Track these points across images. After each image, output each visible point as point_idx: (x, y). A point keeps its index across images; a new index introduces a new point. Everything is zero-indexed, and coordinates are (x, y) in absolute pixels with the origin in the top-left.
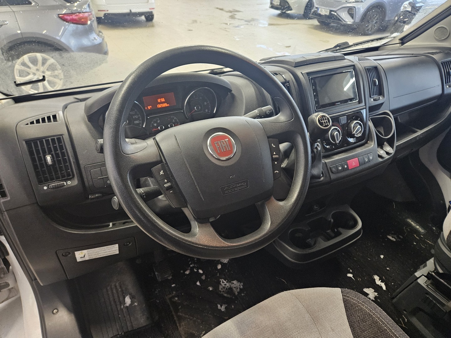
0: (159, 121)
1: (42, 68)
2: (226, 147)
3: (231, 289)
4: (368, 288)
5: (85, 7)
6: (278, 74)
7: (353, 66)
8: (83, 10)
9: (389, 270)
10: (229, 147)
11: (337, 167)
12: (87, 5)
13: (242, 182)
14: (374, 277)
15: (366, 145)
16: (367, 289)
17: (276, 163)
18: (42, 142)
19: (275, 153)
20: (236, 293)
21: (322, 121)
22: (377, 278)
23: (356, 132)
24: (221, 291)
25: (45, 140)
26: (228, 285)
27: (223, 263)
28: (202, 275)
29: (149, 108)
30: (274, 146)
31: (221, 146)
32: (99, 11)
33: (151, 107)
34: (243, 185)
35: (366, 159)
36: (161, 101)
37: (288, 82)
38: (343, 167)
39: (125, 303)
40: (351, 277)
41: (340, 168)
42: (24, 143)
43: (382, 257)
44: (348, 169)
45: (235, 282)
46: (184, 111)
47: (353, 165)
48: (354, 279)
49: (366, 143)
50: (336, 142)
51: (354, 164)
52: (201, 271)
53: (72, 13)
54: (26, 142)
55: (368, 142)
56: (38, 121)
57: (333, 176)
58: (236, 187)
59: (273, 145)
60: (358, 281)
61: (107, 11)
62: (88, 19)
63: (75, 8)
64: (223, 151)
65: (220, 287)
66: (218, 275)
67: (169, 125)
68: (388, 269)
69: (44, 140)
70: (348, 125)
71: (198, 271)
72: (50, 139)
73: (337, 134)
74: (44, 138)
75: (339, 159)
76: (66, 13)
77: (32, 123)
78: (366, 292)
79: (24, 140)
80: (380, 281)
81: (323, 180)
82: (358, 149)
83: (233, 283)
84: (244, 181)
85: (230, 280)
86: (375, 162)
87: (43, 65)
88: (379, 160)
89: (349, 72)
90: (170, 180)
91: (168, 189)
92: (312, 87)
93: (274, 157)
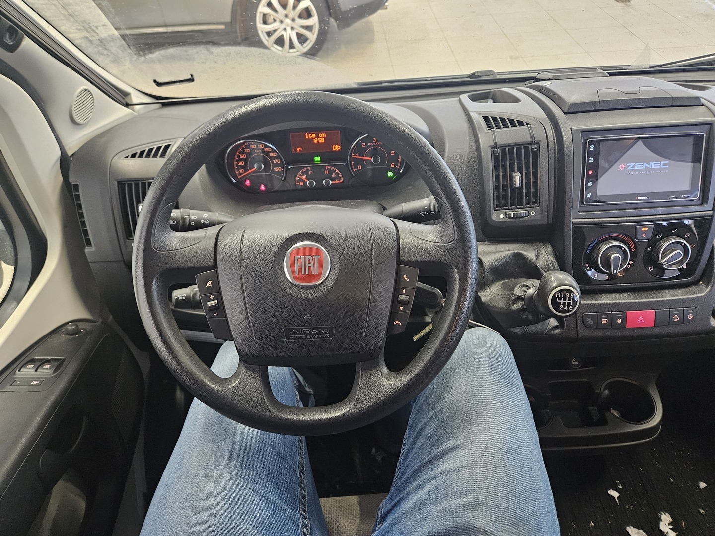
0: (310, 173)
1: (293, 12)
2: (312, 268)
4: (639, 528)
6: (523, 125)
7: (709, 126)
9: (702, 514)
10: (317, 270)
11: (598, 318)
13: (323, 328)
14: (661, 514)
15: (694, 288)
16: (635, 530)
17: (401, 308)
18: (137, 185)
19: (404, 292)
22: (666, 520)
23: (668, 261)
25: (142, 183)
29: (298, 151)
30: (408, 280)
31: (303, 266)
33: (301, 149)
34: (322, 333)
35: (676, 316)
36: (318, 141)
37: (538, 144)
38: (612, 319)
40: (614, 498)
41: (605, 321)
42: (116, 183)
43: (702, 485)
44: (623, 325)
46: (347, 164)
47: (639, 321)
48: (618, 502)
49: (695, 283)
50: (611, 272)
51: (641, 320)
54: (119, 182)
55: (701, 282)
56: (141, 154)
57: (583, 332)
58: (310, 333)
59: (405, 276)
60: (625, 509)
64: (303, 273)
67: (324, 181)
68: (702, 511)
69: (140, 182)
70: (654, 243)
72: (147, 182)
73: (616, 258)
74: (141, 179)
75: (608, 304)
77: (133, 156)
78: (630, 532)
79: (116, 180)
80: (671, 527)
81: (559, 334)
82: (665, 292)
84: (327, 328)
86: (698, 326)
87: (295, 8)
88: (710, 325)
89: (692, 138)
90: (219, 297)
91: (212, 309)
92: (588, 160)
93: (401, 297)
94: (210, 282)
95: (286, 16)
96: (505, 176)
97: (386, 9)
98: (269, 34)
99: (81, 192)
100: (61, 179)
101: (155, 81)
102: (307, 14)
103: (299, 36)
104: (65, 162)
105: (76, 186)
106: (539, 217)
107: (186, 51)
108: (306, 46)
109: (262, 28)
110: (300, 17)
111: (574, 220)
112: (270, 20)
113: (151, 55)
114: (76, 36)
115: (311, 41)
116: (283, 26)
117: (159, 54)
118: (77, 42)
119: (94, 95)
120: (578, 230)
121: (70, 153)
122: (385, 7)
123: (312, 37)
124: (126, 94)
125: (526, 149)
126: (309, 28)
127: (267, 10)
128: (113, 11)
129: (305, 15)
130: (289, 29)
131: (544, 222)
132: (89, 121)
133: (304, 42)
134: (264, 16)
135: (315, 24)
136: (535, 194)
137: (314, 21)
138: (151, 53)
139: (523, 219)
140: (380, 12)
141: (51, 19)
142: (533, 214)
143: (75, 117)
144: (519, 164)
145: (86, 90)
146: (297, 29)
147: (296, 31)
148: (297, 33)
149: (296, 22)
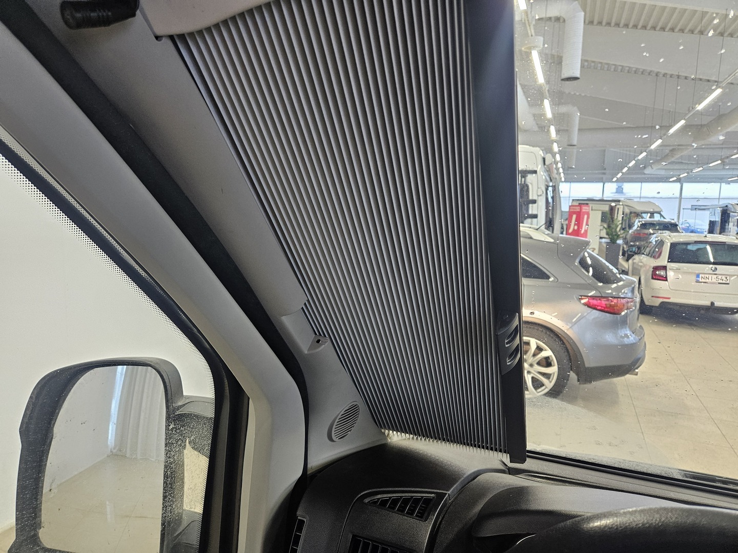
1: (532, 358)
5: (626, 292)
8: (620, 294)
12: (630, 288)
32: (652, 297)
42: (350, 536)
53: (602, 297)
54: (354, 536)
56: (394, 504)
61: (669, 298)
62: (626, 307)
63: (610, 291)
76: (594, 295)
77: (383, 503)
87: (534, 355)
97: (637, 374)
102: (547, 363)
103: (535, 380)
105: (301, 524)
108: (540, 391)
110: (539, 364)
115: (546, 388)
119: (360, 412)
122: (634, 373)
123: (549, 384)
126: (547, 376)
129: (545, 363)
133: (539, 388)
135: (554, 373)
137: (554, 370)
140: (628, 376)
143: (334, 433)
145: (356, 405)
146: (533, 374)
147: (532, 375)
148: (533, 378)
149: (534, 367)
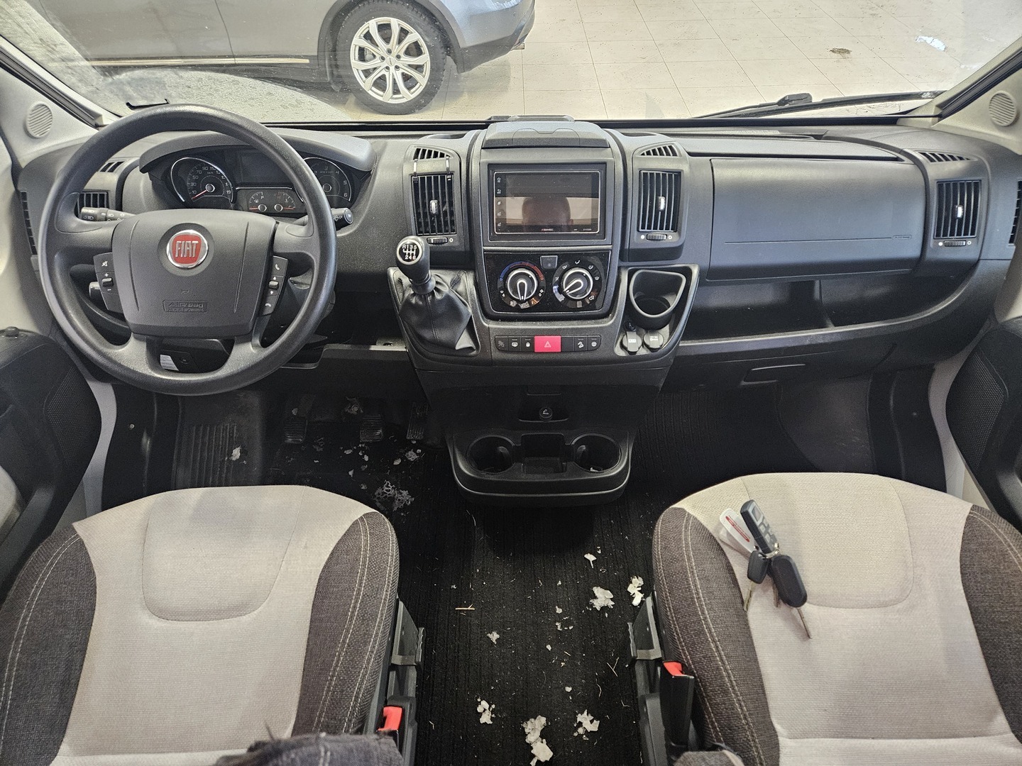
0: (262, 197)
2: (190, 252)
3: (392, 499)
6: (443, 156)
7: (603, 165)
10: (194, 252)
11: (509, 342)
13: (197, 303)
14: (633, 578)
15: (604, 320)
16: (602, 590)
17: (272, 292)
19: (275, 278)
20: (395, 509)
21: (406, 250)
22: (636, 583)
24: (375, 496)
26: (392, 492)
27: (406, 459)
28: (365, 463)
30: (278, 269)
31: (182, 249)
34: (198, 308)
35: (580, 343)
37: (452, 174)
38: (522, 344)
39: (231, 456)
40: (591, 562)
41: (515, 345)
44: (532, 350)
45: (405, 493)
47: (546, 346)
48: (592, 565)
49: (605, 315)
50: (520, 298)
51: (548, 345)
52: (366, 458)
55: (611, 315)
57: (496, 355)
58: (187, 307)
59: (276, 266)
60: (599, 572)
64: (182, 256)
65: (380, 491)
66: (388, 473)
67: (275, 206)
69: (91, 193)
71: (363, 456)
75: (518, 329)
80: (640, 589)
81: (474, 356)
83: (401, 494)
84: (201, 303)
85: (399, 487)
86: (601, 354)
87: (400, 41)
88: (614, 353)
89: (590, 176)
90: (112, 275)
91: (106, 285)
92: (496, 191)
93: (271, 283)
94: (106, 262)
95: (389, 52)
96: (424, 204)
98: (367, 73)
99: (28, 201)
100: (12, 189)
101: (128, 104)
102: (415, 50)
103: (406, 78)
104: (16, 171)
105: (24, 194)
106: (457, 244)
107: (154, 74)
108: (414, 92)
109: (357, 66)
110: (407, 53)
111: (485, 248)
112: (368, 56)
113: (117, 77)
114: (38, 53)
115: (421, 86)
116: (385, 64)
117: (127, 75)
118: (38, 59)
119: (53, 112)
120: (490, 256)
121: (23, 165)
122: (521, 47)
123: (422, 80)
124: (97, 116)
125: (443, 178)
126: (419, 68)
127: (365, 44)
128: (69, 31)
129: (414, 51)
130: (392, 68)
131: (462, 249)
132: (47, 135)
133: (412, 87)
134: (362, 50)
135: (426, 63)
136: (453, 222)
137: (425, 59)
138: (118, 74)
139: (443, 245)
141: (10, 36)
142: (451, 240)
143: (29, 129)
144: (437, 192)
145: (43, 105)
146: (403, 69)
147: (401, 71)
148: (403, 74)
149: (401, 59)
